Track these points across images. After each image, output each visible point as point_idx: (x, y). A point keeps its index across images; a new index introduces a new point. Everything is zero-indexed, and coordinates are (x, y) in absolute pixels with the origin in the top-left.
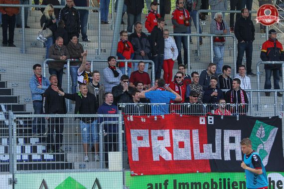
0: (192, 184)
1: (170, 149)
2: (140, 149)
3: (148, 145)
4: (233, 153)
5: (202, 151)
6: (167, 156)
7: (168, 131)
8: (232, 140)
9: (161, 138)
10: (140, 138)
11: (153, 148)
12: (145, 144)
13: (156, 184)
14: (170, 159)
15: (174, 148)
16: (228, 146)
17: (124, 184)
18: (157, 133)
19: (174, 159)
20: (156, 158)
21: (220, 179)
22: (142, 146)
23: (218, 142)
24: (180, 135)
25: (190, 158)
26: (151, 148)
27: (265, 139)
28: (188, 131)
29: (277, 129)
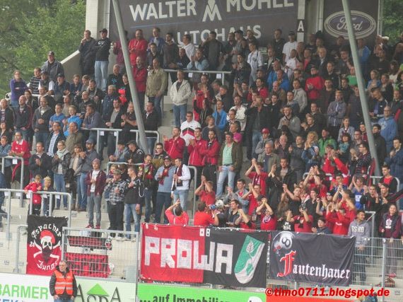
0: (188, 300)
1: (175, 257)
2: (152, 255)
3: (158, 252)
4: (224, 266)
5: (200, 261)
6: (172, 264)
7: (174, 240)
8: (225, 254)
9: (168, 247)
10: (153, 245)
11: (162, 256)
12: (156, 251)
13: (160, 297)
14: (174, 267)
15: (178, 257)
16: (221, 259)
17: (136, 294)
18: (166, 241)
19: (178, 267)
20: (163, 265)
21: (210, 298)
22: (154, 252)
23: (212, 254)
24: (184, 245)
25: (189, 267)
26: (160, 255)
27: (253, 254)
28: (190, 242)
29: (264, 244)
